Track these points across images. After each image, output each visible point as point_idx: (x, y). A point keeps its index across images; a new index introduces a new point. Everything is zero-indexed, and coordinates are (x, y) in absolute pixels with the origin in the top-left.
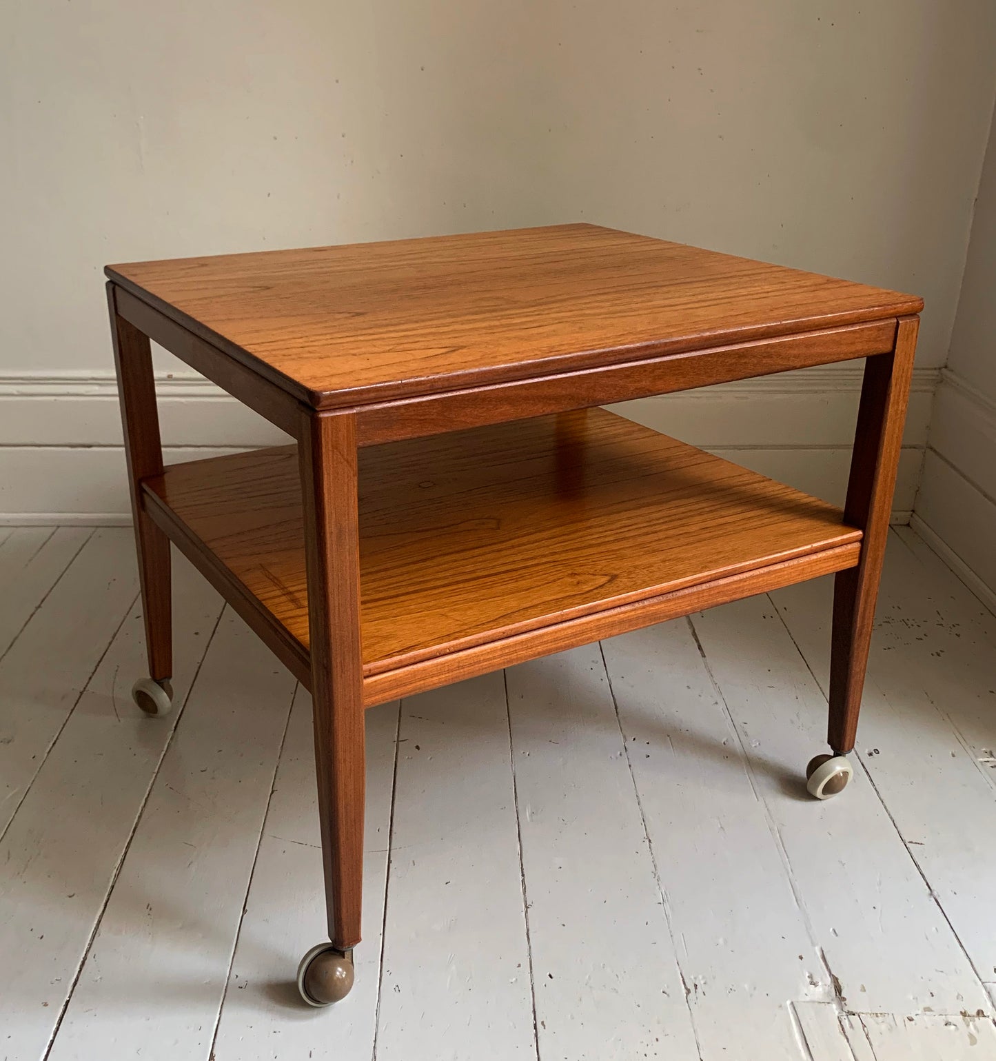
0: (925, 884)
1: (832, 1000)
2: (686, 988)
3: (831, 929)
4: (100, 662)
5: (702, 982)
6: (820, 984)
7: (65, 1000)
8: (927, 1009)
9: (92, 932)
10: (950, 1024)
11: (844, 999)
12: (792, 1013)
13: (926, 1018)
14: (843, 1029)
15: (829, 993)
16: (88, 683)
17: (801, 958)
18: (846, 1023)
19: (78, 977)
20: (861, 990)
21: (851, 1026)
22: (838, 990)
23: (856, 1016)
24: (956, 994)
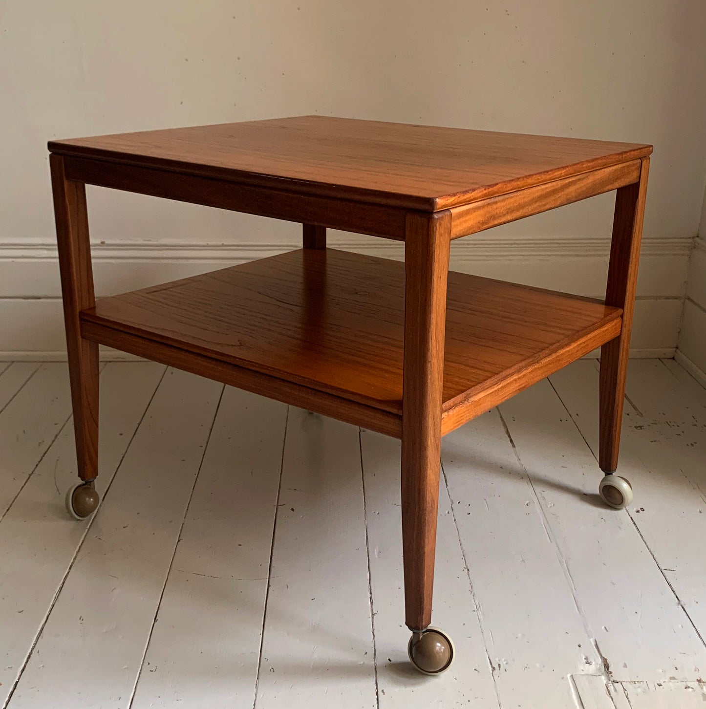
0: (675, 597)
1: (602, 674)
2: (492, 667)
3: (603, 627)
4: (45, 454)
5: (505, 663)
6: (593, 663)
7: (15, 681)
8: (673, 678)
9: (37, 634)
10: (689, 687)
11: (611, 673)
12: (572, 682)
13: (671, 684)
14: (609, 692)
15: (600, 669)
16: (35, 468)
17: (580, 646)
18: (611, 688)
19: (25, 666)
20: (624, 667)
21: (615, 690)
22: (607, 667)
23: (619, 684)
24: (694, 668)
